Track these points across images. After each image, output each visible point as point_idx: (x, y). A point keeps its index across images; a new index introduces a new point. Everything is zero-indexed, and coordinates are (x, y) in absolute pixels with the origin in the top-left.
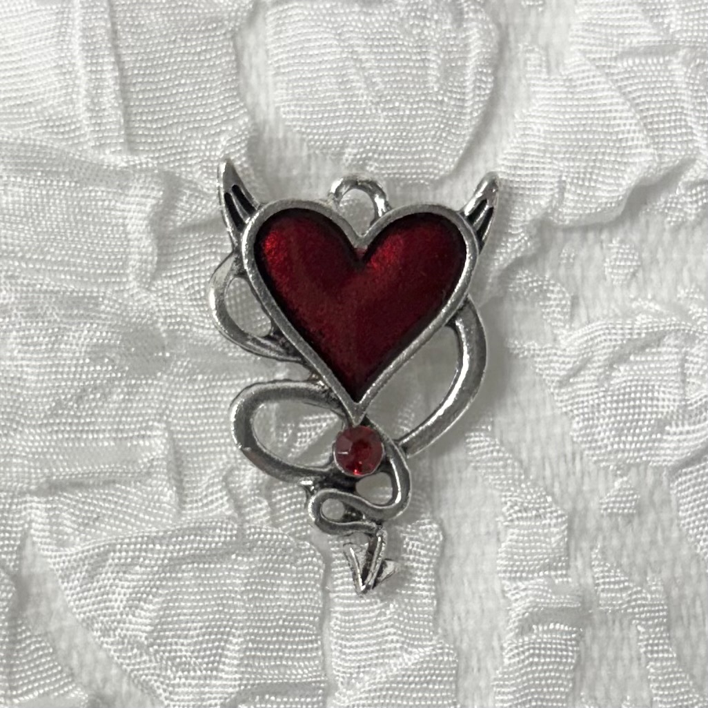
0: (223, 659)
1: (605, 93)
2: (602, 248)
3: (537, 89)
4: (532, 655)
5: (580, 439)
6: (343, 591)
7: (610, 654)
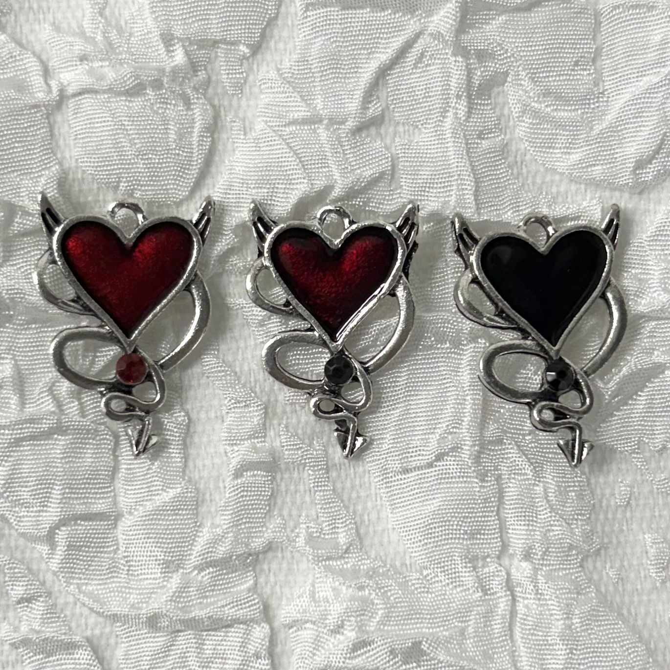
0: (50, 500)
1: (278, 147)
3: (238, 145)
4: (243, 491)
6: (127, 455)
7: (292, 488)
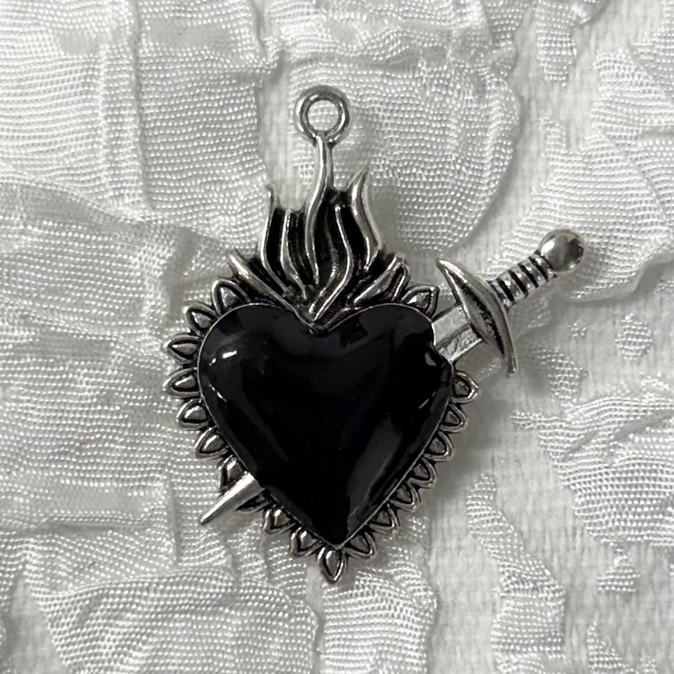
2: (614, 323)
5: (582, 514)
